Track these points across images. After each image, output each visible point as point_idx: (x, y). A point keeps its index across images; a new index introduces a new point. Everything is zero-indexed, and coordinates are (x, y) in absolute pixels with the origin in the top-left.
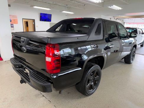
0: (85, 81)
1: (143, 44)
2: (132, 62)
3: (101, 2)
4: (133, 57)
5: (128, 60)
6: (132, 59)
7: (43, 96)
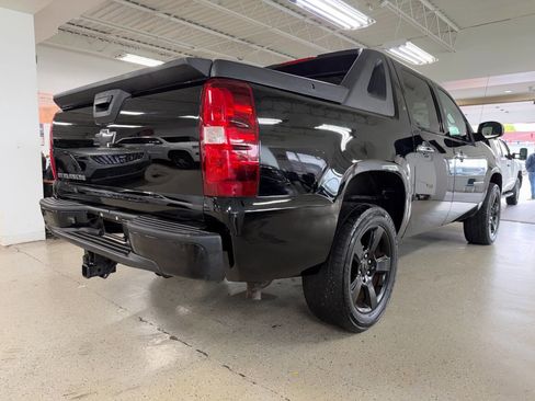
0: (343, 259)
1: (515, 195)
2: (492, 235)
3: (366, 24)
4: (494, 218)
5: (477, 228)
6: (492, 229)
7: (172, 338)
